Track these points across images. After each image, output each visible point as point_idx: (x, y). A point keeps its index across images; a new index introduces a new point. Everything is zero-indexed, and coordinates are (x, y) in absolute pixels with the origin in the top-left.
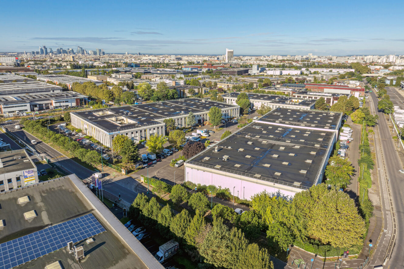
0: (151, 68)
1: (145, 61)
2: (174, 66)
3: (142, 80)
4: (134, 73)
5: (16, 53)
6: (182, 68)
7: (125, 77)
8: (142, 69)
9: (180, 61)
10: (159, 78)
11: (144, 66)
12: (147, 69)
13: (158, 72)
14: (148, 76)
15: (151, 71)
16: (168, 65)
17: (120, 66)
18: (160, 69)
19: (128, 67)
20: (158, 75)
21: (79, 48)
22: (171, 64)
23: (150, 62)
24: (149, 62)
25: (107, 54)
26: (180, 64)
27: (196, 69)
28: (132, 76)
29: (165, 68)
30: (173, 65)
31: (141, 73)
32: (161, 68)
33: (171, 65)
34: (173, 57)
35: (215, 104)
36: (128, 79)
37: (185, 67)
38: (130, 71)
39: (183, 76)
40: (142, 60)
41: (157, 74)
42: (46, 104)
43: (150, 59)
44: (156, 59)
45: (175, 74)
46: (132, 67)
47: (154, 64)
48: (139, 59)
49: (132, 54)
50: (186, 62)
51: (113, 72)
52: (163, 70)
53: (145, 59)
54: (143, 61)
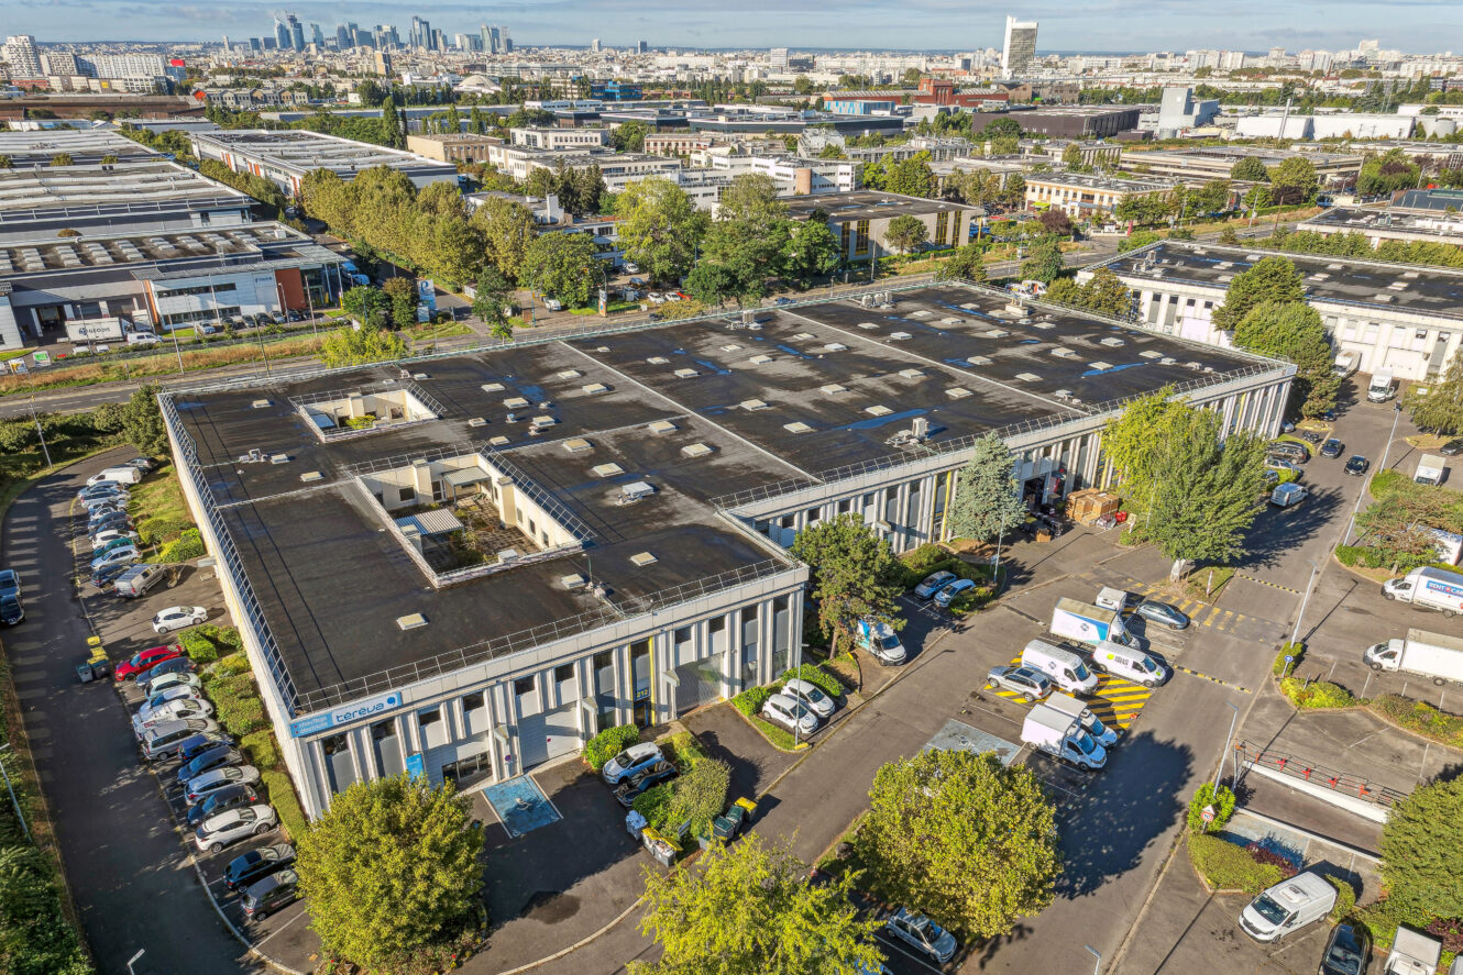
0: (690, 103)
1: (663, 76)
2: (785, 94)
3: (644, 159)
4: (614, 126)
6: (821, 102)
7: (568, 145)
8: (650, 105)
9: (809, 75)
10: (726, 150)
11: (657, 96)
12: (670, 107)
13: (722, 120)
14: (673, 138)
15: (689, 115)
16: (759, 91)
17: (557, 94)
18: (727, 107)
19: (593, 97)
20: (721, 136)
21: (417, 24)
22: (772, 85)
23: (682, 77)
24: (679, 78)
25: (522, 47)
26: (811, 87)
27: (885, 107)
28: (604, 138)
29: (748, 103)
30: (781, 89)
31: (643, 123)
32: (731, 101)
33: (771, 89)
34: (779, 57)
36: (582, 153)
37: (835, 99)
38: (595, 116)
39: (838, 140)
40: (650, 68)
41: (716, 128)
42: (113, 302)
43: (686, 67)
44: (707, 67)
45: (799, 129)
46: (610, 97)
47: (703, 84)
48: (641, 66)
49: (616, 49)
50: (835, 79)
51: (524, 120)
52: (741, 112)
53: (664, 66)
54: (657, 74)
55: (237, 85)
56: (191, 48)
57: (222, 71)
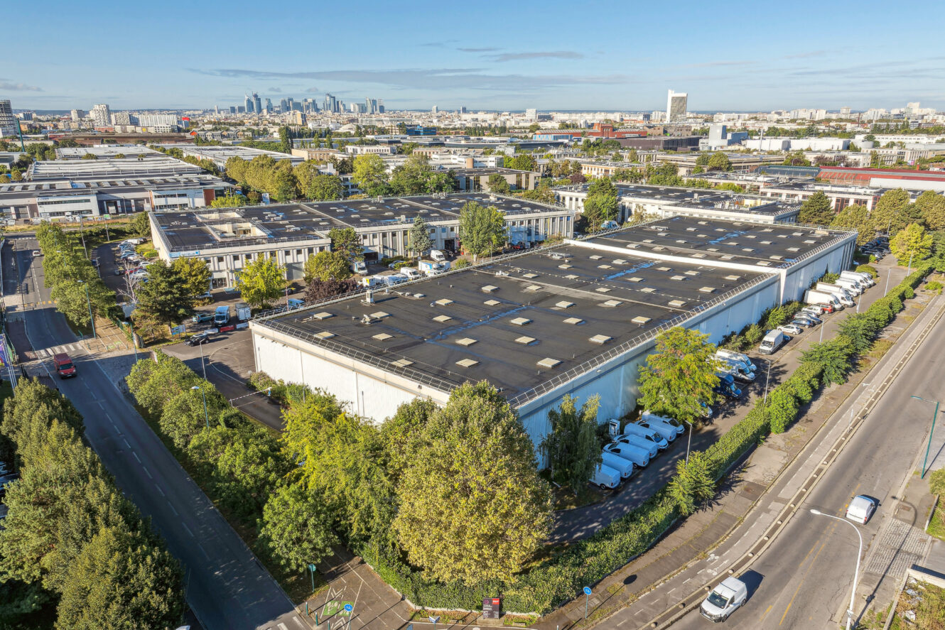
5: (200, 112)
6: (533, 135)
11: (443, 133)
13: (463, 142)
15: (448, 140)
16: (504, 131)
18: (474, 137)
19: (406, 134)
21: (328, 98)
27: (567, 138)
28: (392, 150)
29: (489, 136)
30: (517, 130)
35: (514, 206)
37: (543, 134)
39: (511, 150)
42: (136, 200)
46: (417, 133)
47: (478, 128)
48: (451, 120)
49: (447, 111)
52: (479, 140)
55: (216, 129)
56: (196, 113)
57: (210, 122)
